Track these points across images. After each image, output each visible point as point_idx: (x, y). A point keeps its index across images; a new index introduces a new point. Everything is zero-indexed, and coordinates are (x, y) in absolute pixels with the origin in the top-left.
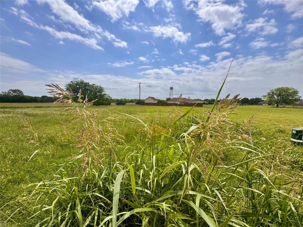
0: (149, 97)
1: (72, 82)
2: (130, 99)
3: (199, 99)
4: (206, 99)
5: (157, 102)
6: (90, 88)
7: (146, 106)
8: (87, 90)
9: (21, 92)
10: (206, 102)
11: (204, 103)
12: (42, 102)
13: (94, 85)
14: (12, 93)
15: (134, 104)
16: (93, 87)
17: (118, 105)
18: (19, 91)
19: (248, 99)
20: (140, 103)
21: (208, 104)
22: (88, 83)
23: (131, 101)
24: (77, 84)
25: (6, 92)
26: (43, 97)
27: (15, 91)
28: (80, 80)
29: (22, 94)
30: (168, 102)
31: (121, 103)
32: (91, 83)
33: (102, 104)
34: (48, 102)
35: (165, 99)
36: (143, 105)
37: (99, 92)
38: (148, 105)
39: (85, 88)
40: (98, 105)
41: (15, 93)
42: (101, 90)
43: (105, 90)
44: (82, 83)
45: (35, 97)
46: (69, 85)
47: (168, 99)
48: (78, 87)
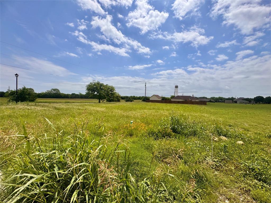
0: (154, 95)
1: (91, 83)
2: (138, 96)
3: (205, 97)
4: (213, 97)
5: (161, 99)
6: (104, 88)
7: (150, 103)
8: (102, 89)
9: (58, 90)
10: (212, 100)
11: (210, 101)
12: (72, 98)
13: (107, 85)
14: (53, 91)
15: (141, 101)
16: (106, 87)
17: (127, 102)
18: (57, 90)
19: (263, 97)
20: (146, 99)
21: (214, 102)
22: (103, 84)
23: (139, 98)
24: (95, 85)
25: (49, 91)
26: (73, 94)
27: (54, 90)
28: (97, 82)
29: (59, 92)
30: (172, 100)
31: (129, 99)
32: (105, 84)
33: (113, 101)
34: (76, 98)
35: (169, 97)
36: (148, 102)
37: (111, 90)
38: (153, 102)
39: (100, 88)
40: (110, 102)
41: (55, 91)
42: (112, 89)
43: (116, 90)
44: (98, 84)
45: (67, 94)
46: (89, 85)
47: (173, 97)
48: (95, 87)
